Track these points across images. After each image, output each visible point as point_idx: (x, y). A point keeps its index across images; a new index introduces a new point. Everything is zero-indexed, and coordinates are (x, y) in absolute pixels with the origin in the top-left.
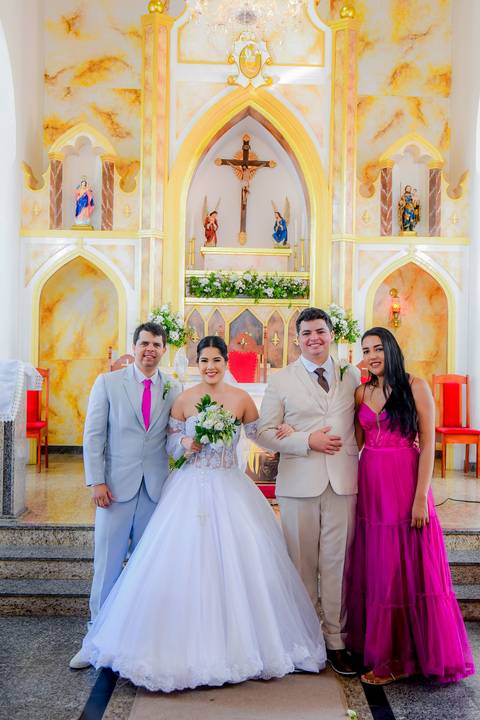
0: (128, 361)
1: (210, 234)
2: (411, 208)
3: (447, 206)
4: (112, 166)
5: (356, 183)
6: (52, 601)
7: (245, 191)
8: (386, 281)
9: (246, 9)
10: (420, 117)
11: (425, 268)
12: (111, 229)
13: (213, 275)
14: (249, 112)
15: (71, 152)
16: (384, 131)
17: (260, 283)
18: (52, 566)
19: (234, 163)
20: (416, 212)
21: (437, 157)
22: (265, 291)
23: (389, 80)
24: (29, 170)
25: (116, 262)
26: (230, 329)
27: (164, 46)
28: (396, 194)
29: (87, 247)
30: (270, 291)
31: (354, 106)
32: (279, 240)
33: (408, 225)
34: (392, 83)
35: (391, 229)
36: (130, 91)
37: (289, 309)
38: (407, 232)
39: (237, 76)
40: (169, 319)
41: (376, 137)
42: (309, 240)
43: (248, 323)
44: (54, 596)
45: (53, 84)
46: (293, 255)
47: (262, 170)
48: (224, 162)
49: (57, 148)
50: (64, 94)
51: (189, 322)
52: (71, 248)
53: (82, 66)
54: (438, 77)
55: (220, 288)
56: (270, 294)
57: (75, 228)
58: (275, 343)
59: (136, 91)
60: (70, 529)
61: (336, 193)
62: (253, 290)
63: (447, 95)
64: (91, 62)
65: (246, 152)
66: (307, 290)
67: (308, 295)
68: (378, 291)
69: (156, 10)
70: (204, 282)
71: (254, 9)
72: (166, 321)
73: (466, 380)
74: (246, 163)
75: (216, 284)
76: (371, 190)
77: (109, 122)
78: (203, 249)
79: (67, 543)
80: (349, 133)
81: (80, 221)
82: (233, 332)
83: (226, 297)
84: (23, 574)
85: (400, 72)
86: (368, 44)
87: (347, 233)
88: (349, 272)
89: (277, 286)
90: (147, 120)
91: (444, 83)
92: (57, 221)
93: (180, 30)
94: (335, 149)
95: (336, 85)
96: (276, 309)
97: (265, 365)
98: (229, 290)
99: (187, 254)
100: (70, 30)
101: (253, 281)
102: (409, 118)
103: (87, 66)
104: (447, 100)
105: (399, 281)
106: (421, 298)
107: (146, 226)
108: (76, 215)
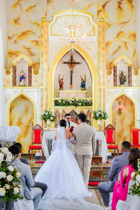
0: (38, 126)
1: (61, 86)
2: (123, 78)
3: (134, 77)
5: (106, 71)
7: (72, 72)
8: (117, 99)
9: (73, 40)
10: (126, 48)
11: (127, 96)
12: (31, 86)
13: (62, 99)
15: (18, 62)
16: (115, 52)
17: (77, 101)
19: (68, 63)
20: (125, 79)
22: (79, 104)
23: (117, 36)
25: (33, 96)
27: (47, 31)
29: (24, 92)
30: (80, 104)
31: (105, 48)
32: (83, 88)
33: (122, 83)
34: (117, 37)
35: (117, 84)
36: (35, 41)
37: (86, 109)
38: (122, 85)
40: (50, 113)
41: (113, 54)
42: (92, 88)
43: (74, 114)
45: (11, 40)
46: (87, 92)
47: (77, 65)
48: (65, 63)
50: (14, 42)
51: (55, 114)
52: (19, 92)
53: (20, 33)
54: (132, 36)
55: (65, 103)
56: (80, 105)
57: (20, 86)
59: (37, 41)
61: (100, 74)
62: (75, 104)
64: (23, 32)
65: (72, 60)
66: (92, 103)
67: (92, 105)
68: (113, 103)
69: (44, 21)
70: (60, 101)
72: (49, 114)
74: (72, 63)
75: (64, 102)
76: (111, 72)
77: (29, 51)
78: (59, 91)
80: (103, 56)
83: (67, 106)
85: (120, 34)
86: (109, 25)
87: (103, 86)
89: (82, 103)
90: (42, 53)
91: (134, 37)
93: (51, 26)
94: (99, 61)
95: (99, 41)
96: (82, 109)
98: (67, 104)
99: (54, 93)
100: (16, 23)
101: (75, 101)
102: (123, 48)
103: (21, 34)
104: (135, 42)
105: (121, 99)
106: (128, 105)
107: (42, 85)
108: (20, 82)
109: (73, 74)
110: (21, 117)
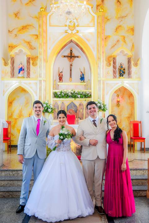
1: (61, 79)
2: (122, 70)
3: (133, 69)
4: (30, 58)
5: (105, 62)
6: (11, 193)
7: (71, 65)
8: (115, 92)
9: (69, 10)
10: (125, 42)
11: (127, 88)
12: (30, 78)
13: (61, 91)
14: (71, 41)
15: (17, 54)
16: (114, 46)
17: (76, 93)
18: (11, 182)
19: (68, 57)
20: (124, 71)
21: (130, 54)
23: (115, 30)
24: (4, 60)
25: (31, 88)
26: (67, 108)
27: (45, 21)
28: (118, 65)
29: (22, 83)
30: (79, 96)
31: (104, 39)
32: (82, 80)
33: (122, 75)
34: (116, 31)
35: (116, 76)
36: (35, 35)
37: (85, 101)
38: (122, 77)
39: (68, 30)
40: (48, 105)
41: (111, 48)
42: (91, 80)
43: (73, 106)
44: (12, 191)
45: (11, 33)
46: (86, 85)
47: (76, 59)
48: (65, 56)
49: (12, 53)
50: (15, 36)
51: (54, 106)
52: (17, 84)
54: (130, 30)
56: (79, 97)
57: (18, 77)
58: (81, 112)
59: (37, 35)
60: (17, 171)
61: (99, 65)
62: (74, 95)
63: (133, 35)
64: (23, 26)
65: (71, 53)
66: (91, 95)
67: (91, 97)
68: (113, 96)
69: (43, 10)
70: (59, 93)
71: (71, 11)
73: (140, 122)
74: (71, 56)
75: (63, 94)
76: (110, 64)
77: (29, 45)
78: (58, 83)
79: (16, 175)
80: (103, 47)
81: (20, 75)
82: (68, 109)
83: (66, 98)
84: (2, 185)
85: (118, 28)
86: (108, 20)
87: (103, 78)
88: (104, 90)
89: (81, 94)
90: (40, 44)
91: (132, 31)
92: (13, 75)
93: (50, 16)
94: (98, 52)
95: (98, 32)
96: (81, 101)
97: (78, 119)
98: (67, 96)
99: (53, 85)
100: (16, 17)
101: (74, 93)
102: (121, 42)
103: (21, 28)
104: (133, 36)
105: (119, 92)
106: (126, 97)
107: (40, 77)
108: (19, 73)
109: (73, 67)
110: (21, 109)
